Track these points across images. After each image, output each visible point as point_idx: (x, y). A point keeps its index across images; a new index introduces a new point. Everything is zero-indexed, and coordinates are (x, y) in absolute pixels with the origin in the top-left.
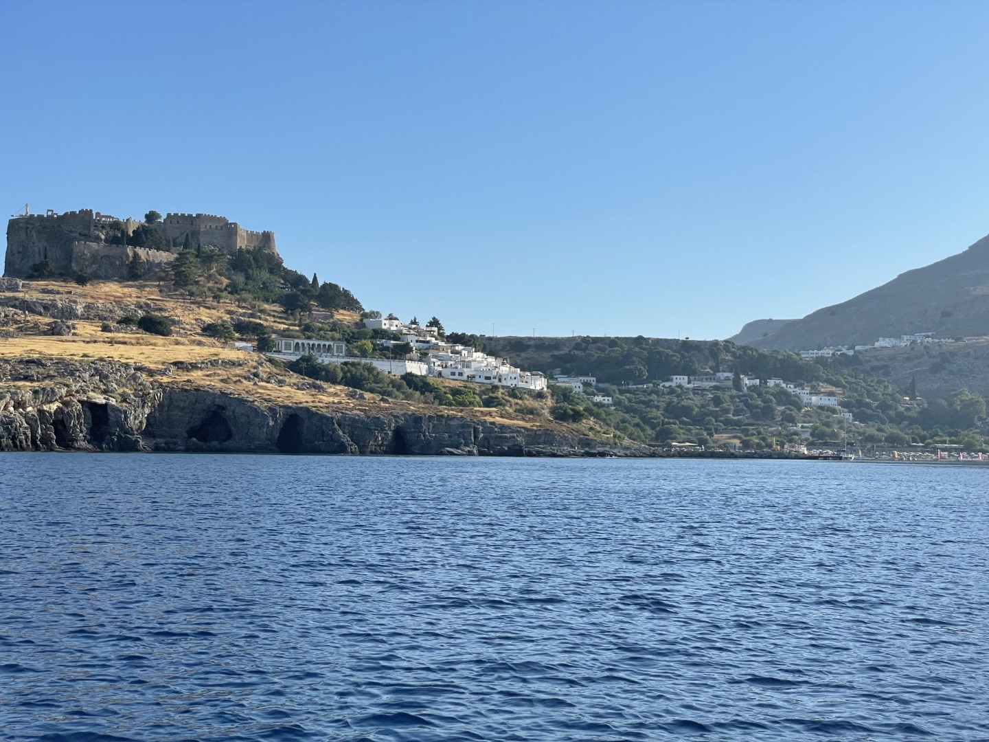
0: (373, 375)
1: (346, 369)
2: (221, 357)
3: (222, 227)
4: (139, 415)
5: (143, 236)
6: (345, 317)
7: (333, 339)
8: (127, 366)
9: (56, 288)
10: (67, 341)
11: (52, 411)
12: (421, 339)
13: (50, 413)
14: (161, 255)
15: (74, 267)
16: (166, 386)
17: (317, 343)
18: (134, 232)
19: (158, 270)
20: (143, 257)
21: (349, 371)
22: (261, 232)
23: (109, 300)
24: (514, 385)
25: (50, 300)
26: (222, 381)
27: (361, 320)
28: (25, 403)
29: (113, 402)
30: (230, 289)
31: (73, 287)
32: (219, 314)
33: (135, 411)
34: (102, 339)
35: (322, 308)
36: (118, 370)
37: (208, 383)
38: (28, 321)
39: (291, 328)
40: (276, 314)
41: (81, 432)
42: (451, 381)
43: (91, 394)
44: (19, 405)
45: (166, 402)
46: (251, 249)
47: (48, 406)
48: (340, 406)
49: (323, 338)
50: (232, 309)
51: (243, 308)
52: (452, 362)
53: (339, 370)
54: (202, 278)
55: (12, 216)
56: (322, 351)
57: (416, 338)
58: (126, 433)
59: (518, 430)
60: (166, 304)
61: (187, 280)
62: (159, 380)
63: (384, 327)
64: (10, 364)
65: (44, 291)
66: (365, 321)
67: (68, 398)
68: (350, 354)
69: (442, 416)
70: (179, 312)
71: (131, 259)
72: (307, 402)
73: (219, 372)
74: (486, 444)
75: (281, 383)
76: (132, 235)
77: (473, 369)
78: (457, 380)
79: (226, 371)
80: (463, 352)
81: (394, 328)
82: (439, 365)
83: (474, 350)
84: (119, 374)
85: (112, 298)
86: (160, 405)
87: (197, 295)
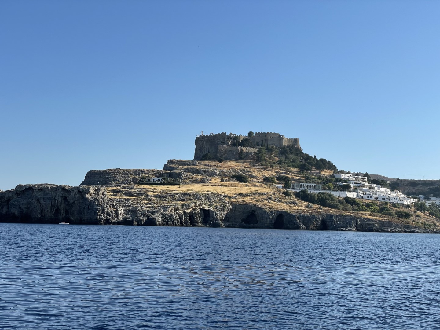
0: (331, 198)
1: (319, 195)
2: (258, 191)
3: (277, 137)
4: (221, 214)
5: (246, 142)
6: (326, 173)
7: (318, 183)
8: (221, 195)
9: (210, 164)
10: (206, 185)
11: (189, 212)
12: (357, 182)
13: (188, 213)
14: (252, 149)
15: (218, 155)
16: (234, 203)
17: (309, 184)
18: (242, 141)
19: (250, 155)
20: (244, 150)
21: (321, 196)
22: (294, 138)
23: (229, 168)
24: (396, 202)
25: (206, 169)
26: (257, 201)
27: (333, 174)
28: (179, 209)
29: (212, 209)
30: (278, 163)
31: (217, 163)
32: (272, 173)
33: (220, 212)
34: (218, 185)
35: (317, 169)
36: (217, 197)
37: (250, 202)
38: (194, 178)
39: (301, 178)
40: (296, 172)
41: (199, 220)
42: (366, 200)
43: (204, 206)
44: (176, 210)
45: (233, 209)
46: (289, 145)
47: (187, 210)
48: (299, 211)
49: (313, 182)
50: (278, 171)
51: (282, 170)
52: (368, 192)
53: (316, 196)
54: (268, 158)
55: (197, 136)
56: (312, 187)
57: (355, 182)
58: (216, 220)
59: (375, 221)
60: (251, 169)
61: (261, 159)
62: (232, 201)
63: (342, 177)
64: (178, 195)
65: (206, 165)
66: (334, 175)
67: (195, 208)
68: (324, 189)
69: (342, 215)
70: (256, 172)
71: (240, 151)
72: (287, 209)
73: (256, 197)
74: (361, 227)
75: (280, 201)
76: (241, 142)
77: (378, 195)
78: (369, 200)
79: (259, 197)
80: (376, 188)
81: (347, 178)
82: (362, 193)
83: (381, 186)
84: (216, 198)
85: (231, 167)
86: (231, 210)
87: (265, 165)
